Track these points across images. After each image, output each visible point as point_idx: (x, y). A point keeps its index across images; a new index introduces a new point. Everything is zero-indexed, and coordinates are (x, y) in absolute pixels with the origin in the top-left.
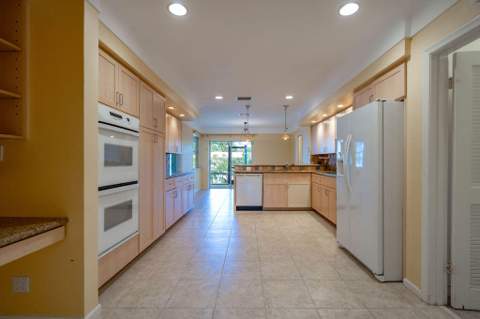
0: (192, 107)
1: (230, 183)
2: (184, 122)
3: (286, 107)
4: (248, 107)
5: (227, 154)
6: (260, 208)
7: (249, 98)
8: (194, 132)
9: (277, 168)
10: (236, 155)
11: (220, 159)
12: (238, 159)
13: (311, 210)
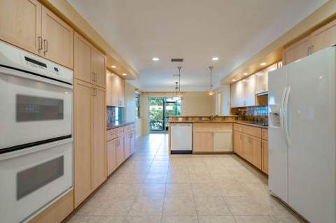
0: (133, 67)
1: (165, 129)
2: (127, 81)
3: (211, 68)
4: (180, 68)
5: (162, 107)
6: (190, 152)
7: (181, 60)
8: (136, 90)
9: (203, 119)
10: (169, 108)
11: (157, 111)
12: (170, 111)
13: (233, 153)
